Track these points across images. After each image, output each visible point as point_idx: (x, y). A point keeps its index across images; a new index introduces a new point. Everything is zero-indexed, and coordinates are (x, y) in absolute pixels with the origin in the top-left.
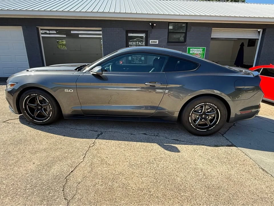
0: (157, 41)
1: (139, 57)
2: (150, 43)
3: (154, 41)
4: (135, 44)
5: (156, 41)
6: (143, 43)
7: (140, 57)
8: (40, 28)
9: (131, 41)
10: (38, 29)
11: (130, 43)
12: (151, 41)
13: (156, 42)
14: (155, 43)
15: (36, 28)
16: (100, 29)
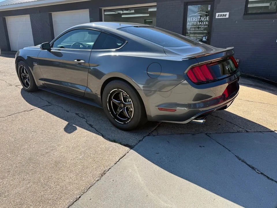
0: (228, 13)
1: (199, 36)
2: (217, 17)
3: (222, 13)
4: (196, 20)
5: (225, 13)
6: (207, 18)
7: (201, 37)
8: (103, 9)
9: (191, 17)
10: (101, 10)
11: (190, 19)
12: (217, 14)
13: (225, 15)
14: (224, 17)
15: (99, 9)
16: (155, 4)
